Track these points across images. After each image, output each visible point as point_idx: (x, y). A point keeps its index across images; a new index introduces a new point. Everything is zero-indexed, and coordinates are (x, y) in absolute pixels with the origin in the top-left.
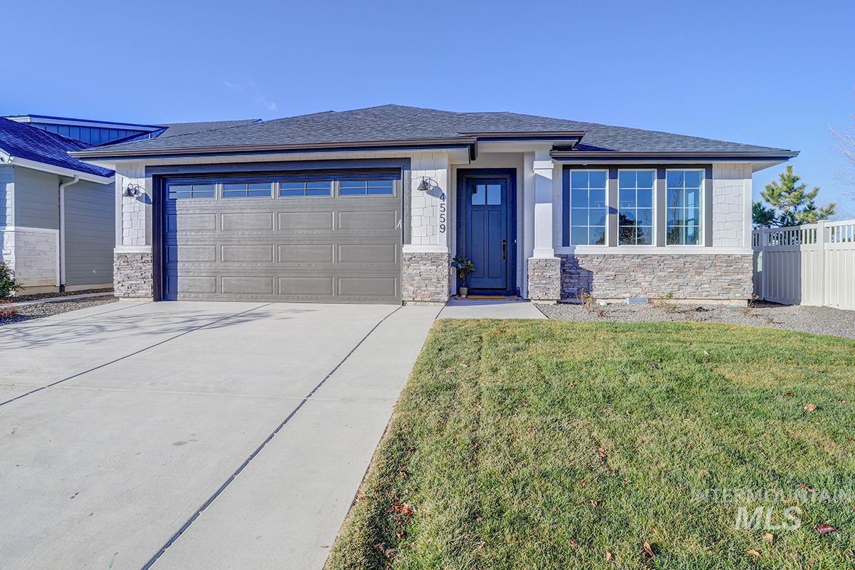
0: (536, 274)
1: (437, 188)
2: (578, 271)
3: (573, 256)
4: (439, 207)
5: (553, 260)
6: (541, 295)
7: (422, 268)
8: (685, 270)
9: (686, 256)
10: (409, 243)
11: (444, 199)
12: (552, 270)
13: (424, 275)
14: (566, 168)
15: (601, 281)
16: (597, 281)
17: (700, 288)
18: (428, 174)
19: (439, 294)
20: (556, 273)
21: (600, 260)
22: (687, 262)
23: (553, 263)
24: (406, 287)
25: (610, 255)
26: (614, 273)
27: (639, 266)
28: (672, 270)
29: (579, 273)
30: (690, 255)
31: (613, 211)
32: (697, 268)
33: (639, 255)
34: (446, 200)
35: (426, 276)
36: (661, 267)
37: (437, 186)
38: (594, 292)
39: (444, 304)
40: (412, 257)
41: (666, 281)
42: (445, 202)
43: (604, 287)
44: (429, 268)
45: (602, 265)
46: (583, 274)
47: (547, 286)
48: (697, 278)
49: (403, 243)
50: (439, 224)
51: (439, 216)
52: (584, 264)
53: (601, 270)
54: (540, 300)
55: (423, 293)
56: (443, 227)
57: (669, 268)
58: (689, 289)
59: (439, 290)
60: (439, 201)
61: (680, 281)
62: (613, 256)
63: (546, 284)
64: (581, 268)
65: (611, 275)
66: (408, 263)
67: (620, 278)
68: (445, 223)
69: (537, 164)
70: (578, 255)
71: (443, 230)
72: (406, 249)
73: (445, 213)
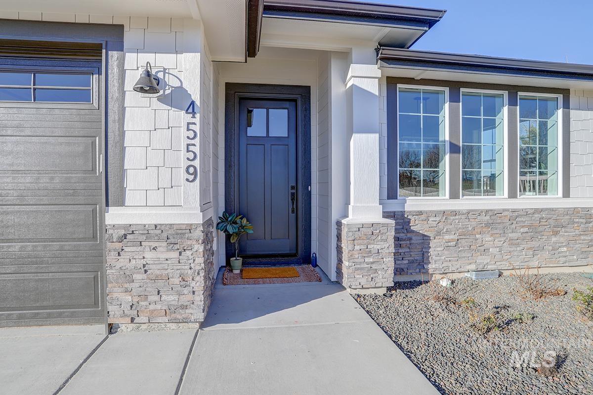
0: (357, 247)
1: (180, 90)
2: (409, 235)
3: (403, 213)
4: (183, 129)
5: (384, 225)
6: (363, 281)
7: (149, 255)
8: (541, 229)
9: (542, 210)
10: (121, 203)
11: (194, 113)
12: (382, 240)
13: (154, 270)
14: (392, 82)
15: (439, 249)
16: (435, 249)
17: (556, 252)
18: (160, 61)
19: (186, 307)
20: (387, 246)
21: (438, 219)
22: (543, 218)
23: (383, 230)
24: (115, 295)
25: (452, 211)
26: (456, 237)
27: (488, 225)
28: (526, 229)
29: (410, 239)
30: (547, 209)
31: (454, 149)
32: (555, 227)
33: (487, 211)
34: (198, 116)
35: (158, 272)
36: (513, 226)
37: (181, 87)
38: (430, 266)
39: (197, 325)
40: (127, 234)
41: (518, 245)
42: (197, 120)
43: (443, 258)
44: (164, 256)
45: (441, 225)
46: (415, 240)
47: (374, 267)
48: (554, 239)
49: (107, 205)
50: (184, 164)
51: (183, 148)
52: (417, 226)
53: (439, 233)
54: (363, 288)
55: (152, 307)
56: (191, 170)
57: (523, 227)
58: (546, 254)
59: (184, 300)
60: (183, 117)
61: (535, 244)
62: (455, 213)
63: (373, 263)
64: (413, 232)
65: (452, 240)
66: (118, 246)
67: (463, 242)
68: (197, 163)
69: (355, 69)
70: (410, 212)
71: (191, 178)
72: (114, 216)
73: (197, 141)
